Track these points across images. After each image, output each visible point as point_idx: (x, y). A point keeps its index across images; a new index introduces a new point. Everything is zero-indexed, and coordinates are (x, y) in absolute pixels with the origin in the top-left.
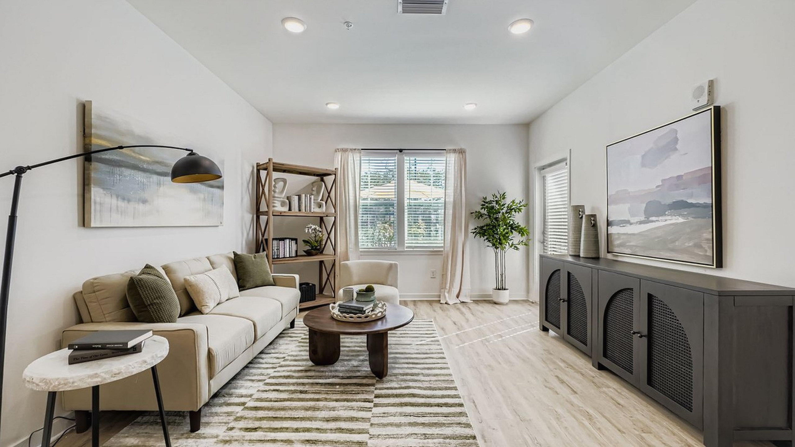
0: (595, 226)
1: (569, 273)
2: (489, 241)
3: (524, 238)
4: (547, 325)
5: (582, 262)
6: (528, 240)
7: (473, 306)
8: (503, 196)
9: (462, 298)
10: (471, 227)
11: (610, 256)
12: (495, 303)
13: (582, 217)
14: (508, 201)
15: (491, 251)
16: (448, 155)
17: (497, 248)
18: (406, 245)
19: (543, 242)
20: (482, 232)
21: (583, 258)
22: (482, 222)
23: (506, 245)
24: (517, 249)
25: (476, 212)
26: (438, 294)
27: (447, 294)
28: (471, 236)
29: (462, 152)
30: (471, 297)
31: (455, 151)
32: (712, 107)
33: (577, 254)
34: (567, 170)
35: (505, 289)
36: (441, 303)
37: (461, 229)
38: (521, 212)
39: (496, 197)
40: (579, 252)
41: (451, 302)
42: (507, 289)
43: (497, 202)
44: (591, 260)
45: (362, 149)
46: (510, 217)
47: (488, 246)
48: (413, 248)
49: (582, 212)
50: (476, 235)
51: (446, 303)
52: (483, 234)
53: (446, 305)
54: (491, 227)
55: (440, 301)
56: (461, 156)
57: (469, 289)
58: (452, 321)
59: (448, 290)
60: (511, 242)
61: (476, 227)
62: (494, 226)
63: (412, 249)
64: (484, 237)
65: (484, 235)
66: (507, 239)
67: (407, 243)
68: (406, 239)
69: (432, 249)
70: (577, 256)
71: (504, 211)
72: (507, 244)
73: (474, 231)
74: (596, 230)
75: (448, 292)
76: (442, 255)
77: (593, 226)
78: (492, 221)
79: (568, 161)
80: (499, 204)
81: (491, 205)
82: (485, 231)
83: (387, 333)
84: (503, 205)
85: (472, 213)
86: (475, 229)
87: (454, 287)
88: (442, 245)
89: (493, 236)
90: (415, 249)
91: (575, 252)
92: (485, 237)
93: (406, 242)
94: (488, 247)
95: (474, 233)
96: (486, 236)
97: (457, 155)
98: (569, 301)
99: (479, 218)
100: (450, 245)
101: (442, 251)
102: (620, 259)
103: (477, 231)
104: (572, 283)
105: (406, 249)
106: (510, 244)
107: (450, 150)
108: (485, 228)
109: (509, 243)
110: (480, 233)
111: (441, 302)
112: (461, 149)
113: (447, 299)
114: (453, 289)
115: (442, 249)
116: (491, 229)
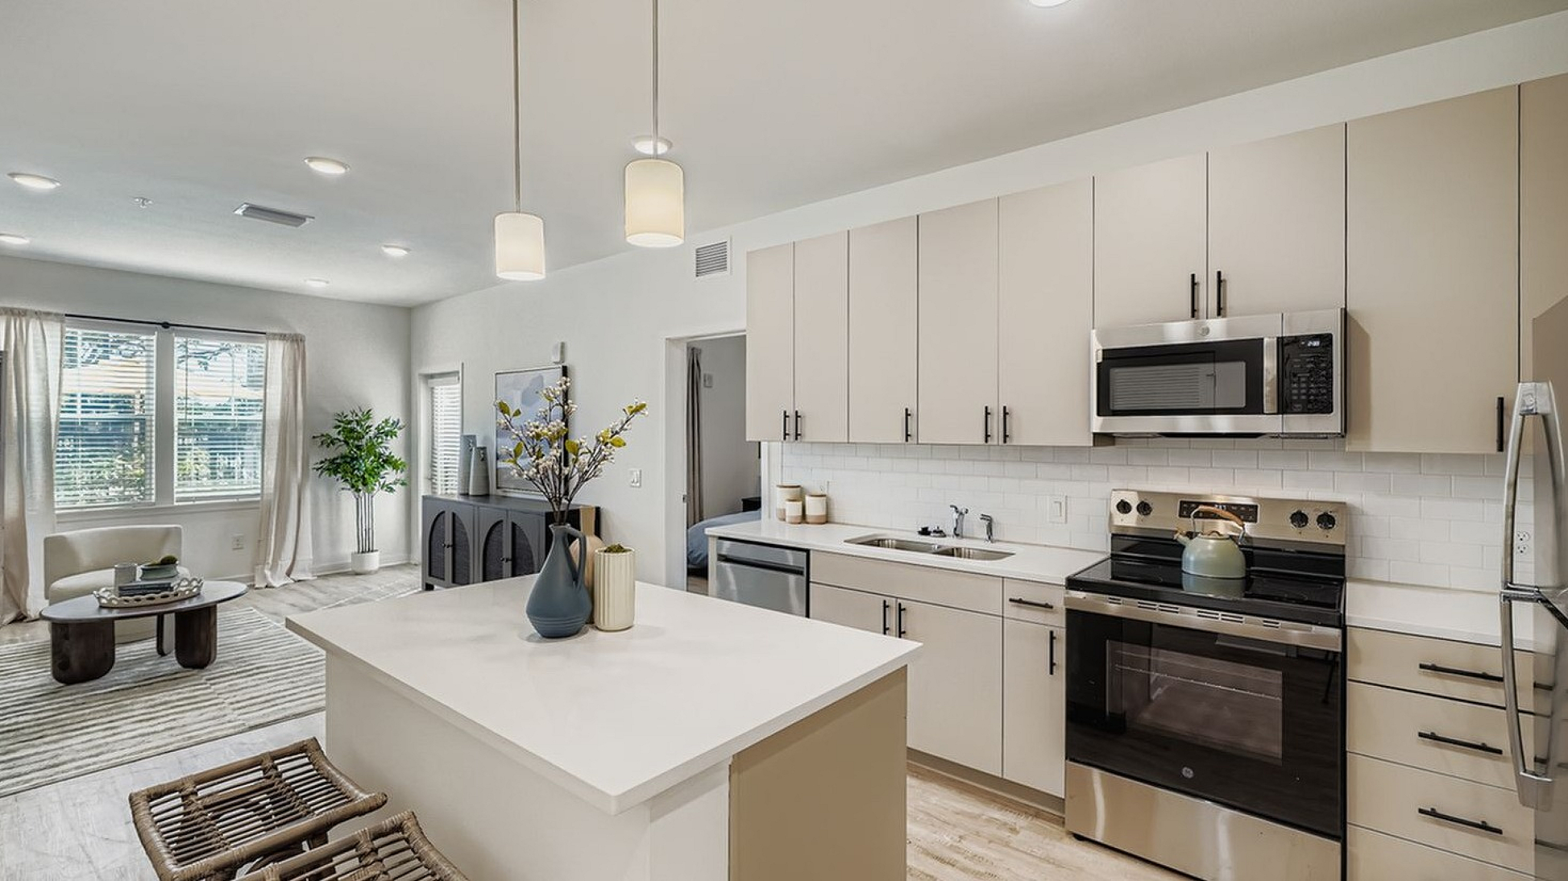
0: (484, 459)
1: (454, 515)
2: (346, 480)
3: (401, 476)
4: (431, 580)
5: (471, 501)
6: (409, 477)
7: (321, 583)
8: (368, 415)
9: (295, 575)
10: (314, 461)
11: (500, 492)
12: (357, 574)
13: (471, 450)
14: (376, 421)
15: (348, 498)
16: (270, 343)
17: (358, 491)
18: (176, 496)
19: (431, 479)
20: (334, 467)
21: (473, 496)
22: (332, 453)
23: (375, 485)
24: (392, 490)
25: (322, 435)
26: (248, 575)
27: (268, 573)
28: (313, 474)
29: (296, 340)
30: (313, 573)
31: (283, 337)
32: (561, 366)
33: (466, 492)
34: (459, 386)
35: (372, 551)
36: (257, 589)
37: (296, 466)
38: (396, 436)
39: (357, 415)
40: (468, 490)
41: (276, 584)
42: (376, 551)
43: (358, 423)
44: (479, 498)
45: (66, 315)
46: (381, 443)
47: (343, 489)
48: (194, 501)
49: (473, 443)
50: (322, 472)
51: (267, 587)
52: (334, 471)
53: (267, 589)
54: (349, 460)
55: (254, 585)
56: (296, 346)
57: (310, 560)
58: (287, 604)
59: (270, 566)
60: (382, 481)
61: (323, 460)
62: (353, 459)
63: (191, 503)
64: (336, 475)
65: (336, 472)
66: (376, 477)
67: (177, 493)
68: (175, 485)
69: (235, 500)
70: (466, 495)
71: (371, 434)
72: (377, 483)
73: (320, 466)
74: (486, 464)
75: (271, 569)
76: (258, 508)
77: (483, 460)
78: (352, 450)
79: (460, 374)
80: (362, 426)
81: (349, 426)
82: (339, 465)
83: (215, 606)
84: (367, 427)
85: (314, 437)
86: (322, 462)
87: (282, 559)
88: (259, 491)
89: (352, 474)
90: (197, 503)
91: (465, 490)
92: (339, 475)
93: (175, 490)
94: (344, 491)
95: (318, 469)
96: (340, 473)
97: (288, 344)
98: (454, 546)
99: (328, 446)
100: (275, 491)
101: (257, 502)
102: (508, 495)
103: (326, 465)
104: (457, 525)
105: (176, 504)
106: (382, 483)
107: (275, 334)
108: (338, 461)
109: (379, 483)
110: (328, 469)
111: (257, 586)
112: (296, 335)
113: (270, 580)
114: (280, 562)
115: (259, 499)
116: (349, 463)
